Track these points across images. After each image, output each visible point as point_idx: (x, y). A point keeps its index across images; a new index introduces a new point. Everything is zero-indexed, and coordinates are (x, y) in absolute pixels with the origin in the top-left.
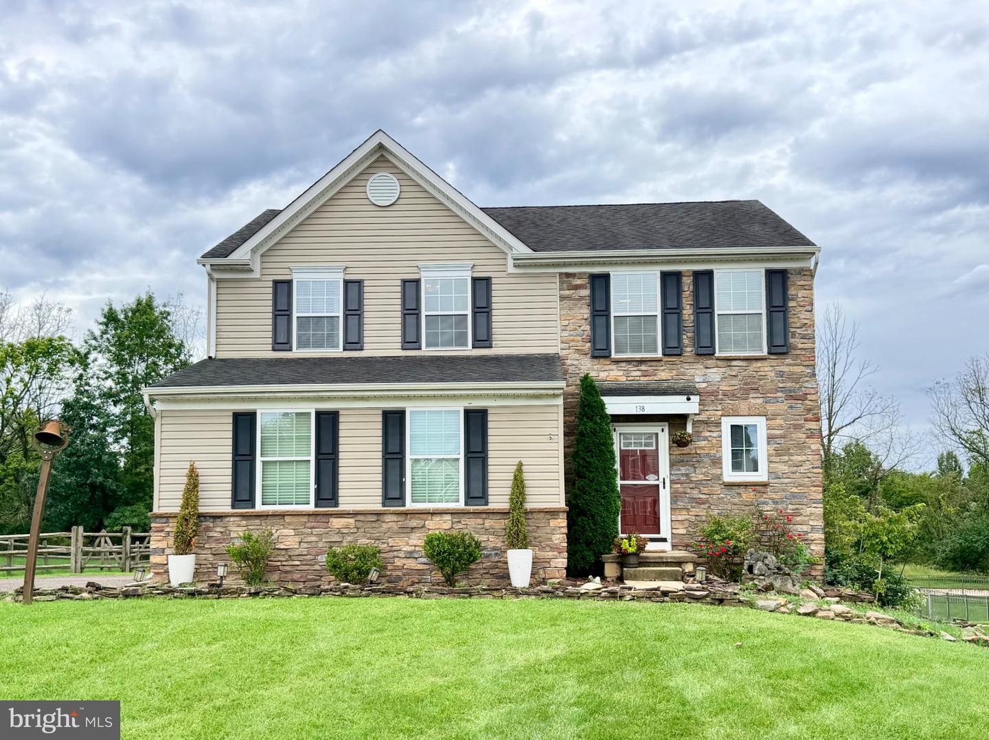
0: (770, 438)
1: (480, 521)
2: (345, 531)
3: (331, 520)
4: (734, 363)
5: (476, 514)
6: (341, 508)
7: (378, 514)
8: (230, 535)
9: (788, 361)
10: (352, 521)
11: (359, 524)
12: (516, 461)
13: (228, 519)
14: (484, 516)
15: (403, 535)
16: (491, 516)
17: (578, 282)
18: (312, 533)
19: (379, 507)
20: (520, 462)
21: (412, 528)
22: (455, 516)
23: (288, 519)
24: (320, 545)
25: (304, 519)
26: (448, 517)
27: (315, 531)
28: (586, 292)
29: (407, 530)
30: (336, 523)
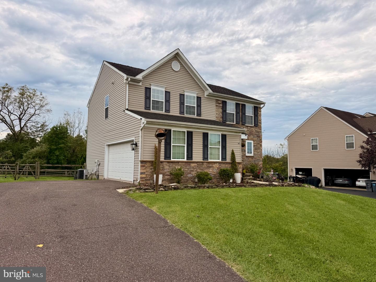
0: (254, 146)
1: (225, 165)
2: (194, 167)
3: (191, 164)
4: (248, 127)
5: (224, 163)
6: (193, 160)
7: (202, 163)
8: (164, 168)
9: (257, 128)
10: (196, 164)
11: (198, 165)
12: (232, 149)
13: (164, 163)
14: (226, 164)
15: (208, 169)
16: (227, 164)
17: (220, 102)
18: (186, 168)
19: (202, 161)
20: (233, 149)
21: (210, 167)
22: (219, 164)
23: (180, 163)
24: (188, 171)
25: (184, 164)
26: (218, 164)
27: (187, 167)
28: (221, 105)
29: (209, 167)
30: (193, 165)
